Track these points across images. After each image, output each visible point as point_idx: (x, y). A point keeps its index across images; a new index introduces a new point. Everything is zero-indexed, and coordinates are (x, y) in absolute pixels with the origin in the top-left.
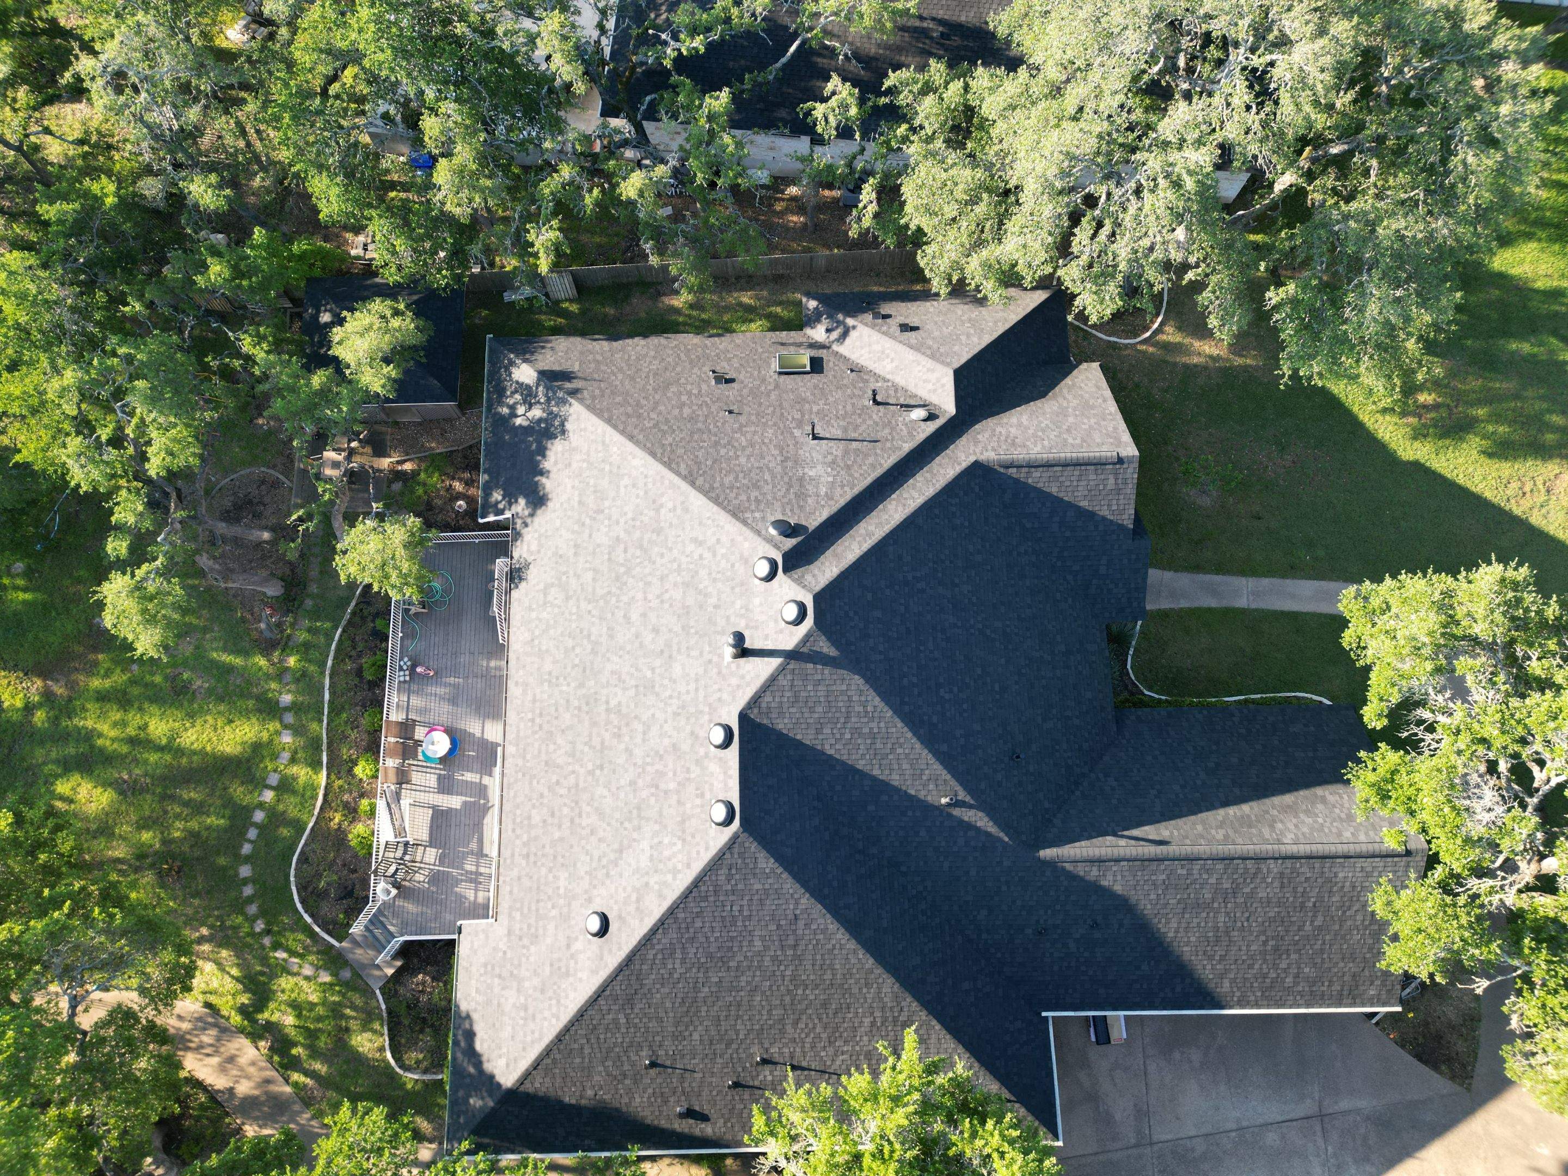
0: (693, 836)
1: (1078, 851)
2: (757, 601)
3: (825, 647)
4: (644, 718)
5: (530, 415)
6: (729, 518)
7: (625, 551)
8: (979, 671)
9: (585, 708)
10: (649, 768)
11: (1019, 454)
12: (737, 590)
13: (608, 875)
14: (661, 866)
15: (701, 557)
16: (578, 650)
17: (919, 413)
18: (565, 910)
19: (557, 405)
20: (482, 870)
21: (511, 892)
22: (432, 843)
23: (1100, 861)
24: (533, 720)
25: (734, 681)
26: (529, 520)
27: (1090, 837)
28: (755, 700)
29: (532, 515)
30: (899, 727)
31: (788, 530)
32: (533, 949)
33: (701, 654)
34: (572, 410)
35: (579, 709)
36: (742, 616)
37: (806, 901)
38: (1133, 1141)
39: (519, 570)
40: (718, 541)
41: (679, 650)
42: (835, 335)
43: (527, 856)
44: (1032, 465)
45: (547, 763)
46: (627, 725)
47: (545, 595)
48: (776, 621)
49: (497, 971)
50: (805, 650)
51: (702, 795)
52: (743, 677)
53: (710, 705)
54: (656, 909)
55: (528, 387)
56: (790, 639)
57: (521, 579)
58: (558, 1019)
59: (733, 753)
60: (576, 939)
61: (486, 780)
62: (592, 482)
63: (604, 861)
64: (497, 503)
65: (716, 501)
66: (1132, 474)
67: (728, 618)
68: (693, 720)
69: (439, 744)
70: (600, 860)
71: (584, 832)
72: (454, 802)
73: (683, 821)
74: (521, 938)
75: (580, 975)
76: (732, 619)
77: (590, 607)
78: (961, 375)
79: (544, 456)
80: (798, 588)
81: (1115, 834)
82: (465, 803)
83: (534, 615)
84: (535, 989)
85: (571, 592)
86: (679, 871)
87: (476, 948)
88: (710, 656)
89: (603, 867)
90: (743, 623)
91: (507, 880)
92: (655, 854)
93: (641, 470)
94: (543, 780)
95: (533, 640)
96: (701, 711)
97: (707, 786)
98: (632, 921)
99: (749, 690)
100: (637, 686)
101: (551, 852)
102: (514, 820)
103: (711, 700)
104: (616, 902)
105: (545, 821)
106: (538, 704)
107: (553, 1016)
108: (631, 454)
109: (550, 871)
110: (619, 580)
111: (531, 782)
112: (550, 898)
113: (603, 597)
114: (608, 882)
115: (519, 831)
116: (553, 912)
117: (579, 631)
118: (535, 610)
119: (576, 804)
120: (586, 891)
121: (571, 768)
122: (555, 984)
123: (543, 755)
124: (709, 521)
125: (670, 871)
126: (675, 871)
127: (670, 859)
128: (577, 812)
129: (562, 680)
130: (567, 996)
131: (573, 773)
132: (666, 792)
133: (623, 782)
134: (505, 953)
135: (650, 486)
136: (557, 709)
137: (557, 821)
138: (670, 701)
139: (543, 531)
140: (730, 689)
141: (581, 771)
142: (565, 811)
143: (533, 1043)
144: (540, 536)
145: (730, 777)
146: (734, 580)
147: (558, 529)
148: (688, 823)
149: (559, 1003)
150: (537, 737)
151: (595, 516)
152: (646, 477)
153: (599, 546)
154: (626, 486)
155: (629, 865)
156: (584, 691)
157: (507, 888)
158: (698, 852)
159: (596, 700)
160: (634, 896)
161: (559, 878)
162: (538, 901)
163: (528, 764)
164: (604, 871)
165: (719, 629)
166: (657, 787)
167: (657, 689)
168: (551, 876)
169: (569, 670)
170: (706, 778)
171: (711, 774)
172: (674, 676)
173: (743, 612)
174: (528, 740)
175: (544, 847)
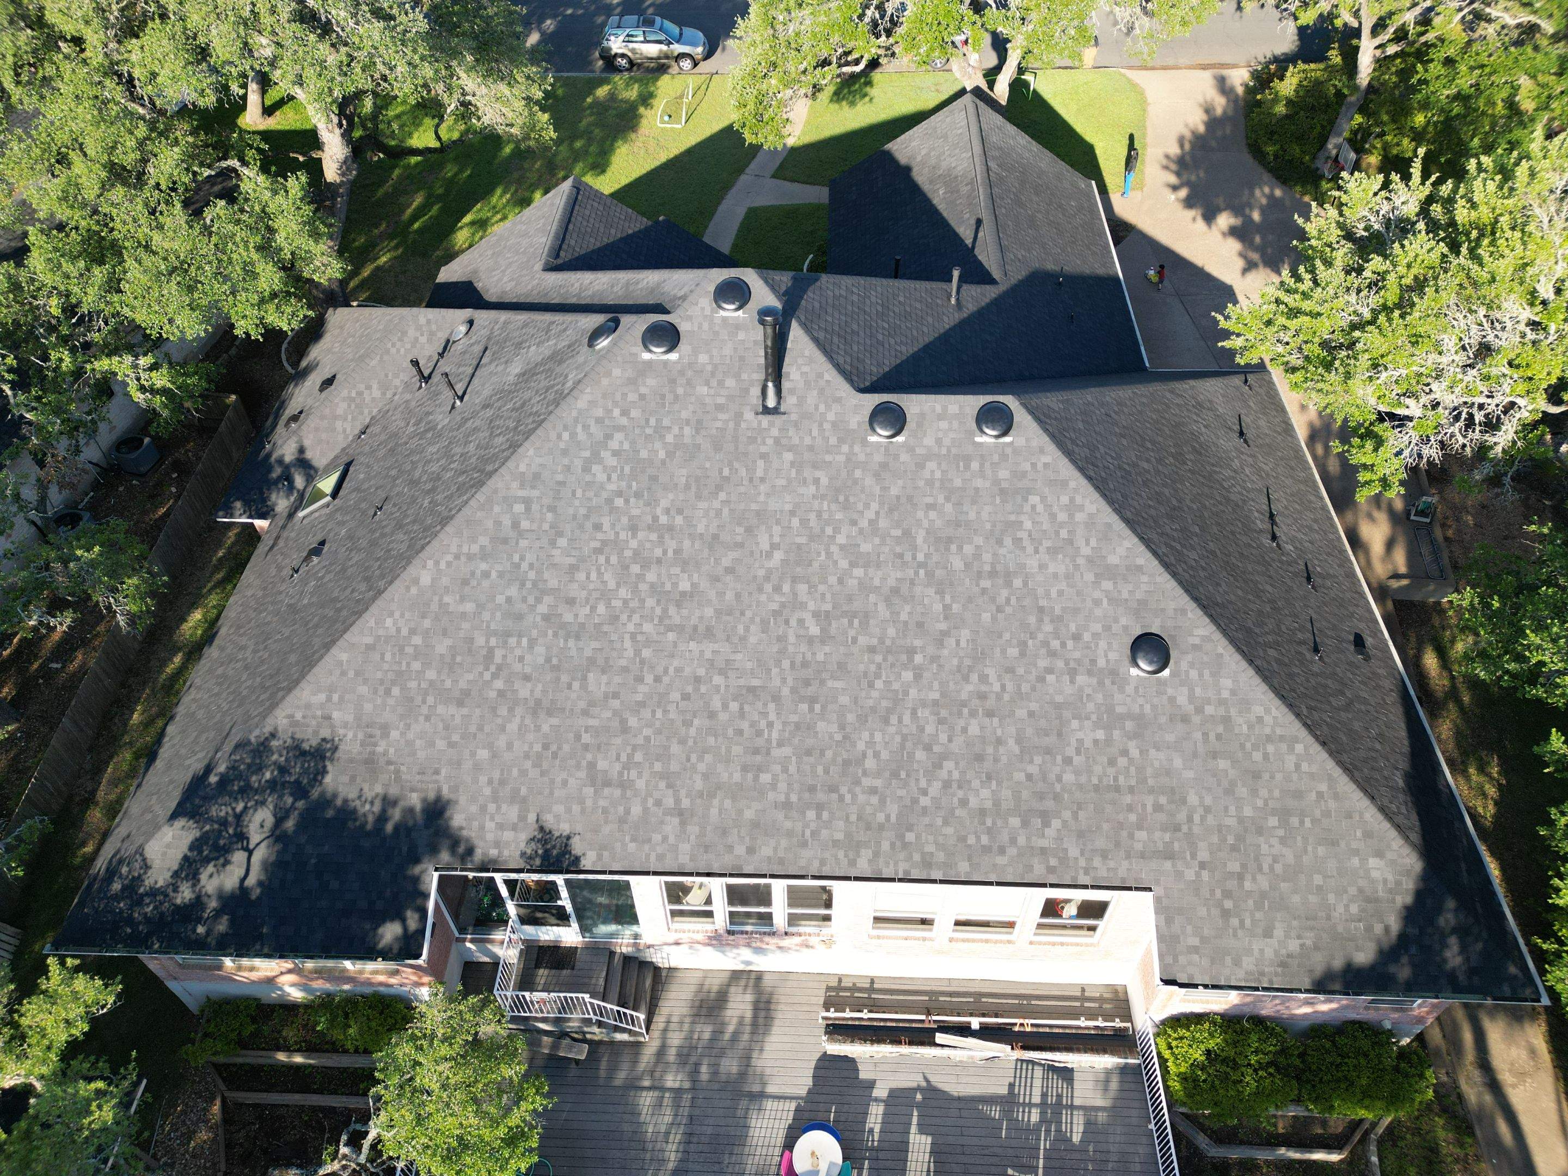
0: (1024, 474)
2: (703, 358)
10: (920, 557)
14: (1064, 534)
19: (262, 768)
25: (812, 398)
34: (285, 729)
41: (752, 498)
51: (968, 458)
53: (841, 441)
59: (909, 401)
63: (1055, 644)
65: (533, 430)
67: (720, 408)
70: (1052, 654)
85: (615, 724)
86: (1072, 500)
87: (1195, 941)
88: (770, 441)
89: (1063, 645)
90: (730, 382)
91: (1082, 863)
92: (1047, 543)
93: (443, 565)
94: (923, 784)
95: (681, 813)
96: (848, 460)
97: (954, 451)
98: (1144, 587)
99: (827, 377)
100: (794, 580)
101: (1038, 760)
102: (986, 850)
103: (833, 441)
104: (1116, 620)
105: (989, 777)
106: (794, 798)
107: (1291, 749)
108: (408, 588)
109: (1068, 761)
110: (617, 618)
111: (925, 810)
112: (1112, 762)
113: (637, 652)
114: (1087, 637)
115: (1005, 837)
116: (1134, 753)
117: (683, 704)
118: (627, 812)
119: (964, 704)
120: (1101, 683)
121: (907, 719)
122: (1242, 746)
123: (878, 783)
124: (566, 436)
125: (1071, 516)
126: (1072, 508)
127: (1053, 516)
128: (975, 702)
129: (760, 742)
130: (1260, 720)
131: (914, 712)
132: (958, 525)
133: (938, 607)
134: (1202, 865)
135: (475, 548)
136: (809, 753)
137: (990, 750)
138: (825, 516)
139: (487, 791)
140: (822, 408)
141: (913, 692)
142: (974, 729)
143: (1336, 796)
144: (495, 798)
145: (945, 408)
146: (663, 397)
147: (494, 756)
148: (1004, 485)
149: (1269, 739)
150: (848, 798)
151: (493, 668)
152: (457, 557)
153: (548, 660)
154: (462, 599)
155: (1061, 593)
156: (786, 691)
157: (1097, 862)
158: (1046, 465)
159: (805, 664)
160: (1107, 585)
161: (1080, 741)
162: (1117, 789)
163: (893, 819)
164: (1070, 644)
165: (731, 425)
166: (950, 540)
167: (802, 540)
168: (1077, 760)
169: (745, 725)
170: (944, 451)
171: (939, 441)
172: (788, 507)
173: (714, 383)
174: (853, 818)
175: (1029, 777)
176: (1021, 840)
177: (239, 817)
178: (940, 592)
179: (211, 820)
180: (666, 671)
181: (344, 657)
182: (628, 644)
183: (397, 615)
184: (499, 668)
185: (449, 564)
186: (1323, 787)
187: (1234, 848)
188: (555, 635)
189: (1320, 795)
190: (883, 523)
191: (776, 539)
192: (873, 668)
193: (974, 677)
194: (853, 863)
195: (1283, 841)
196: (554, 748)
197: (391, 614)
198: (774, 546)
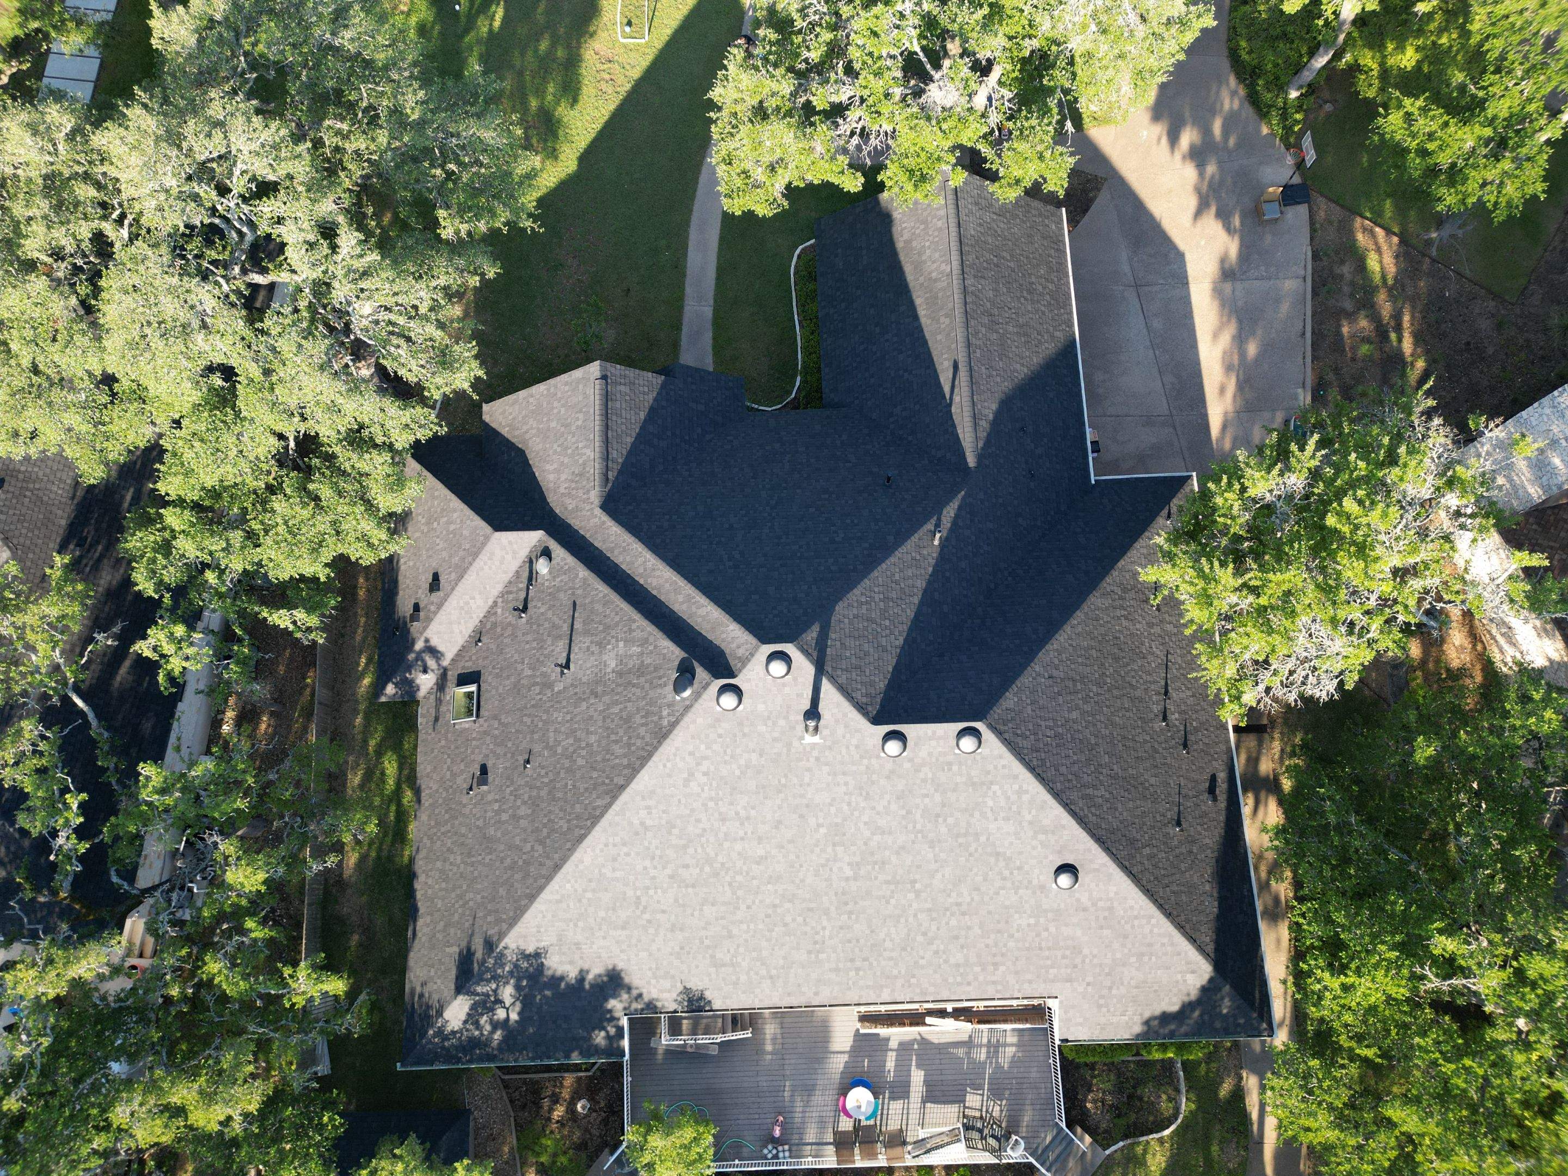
0: (988, 773)
1: (967, 435)
2: (761, 707)
3: (812, 634)
4: (867, 833)
5: (508, 1001)
6: (668, 741)
7: (687, 866)
8: (812, 510)
9: (849, 907)
10: (919, 826)
11: (594, 468)
12: (746, 730)
13: (1019, 868)
14: (1014, 808)
15: (705, 774)
16: (788, 919)
17: (542, 567)
18: (1050, 915)
19: (502, 966)
20: (985, 1041)
21: (1030, 982)
22: (960, 1100)
23: (975, 419)
24: (858, 970)
25: (840, 731)
26: (635, 992)
27: (954, 426)
28: (861, 708)
29: (629, 989)
30: (879, 574)
31: (685, 676)
32: (1086, 951)
33: (809, 770)
34: (513, 946)
35: (850, 913)
36: (774, 724)
38: (1171, 430)
39: (690, 1001)
40: (691, 754)
41: (802, 796)
42: (431, 663)
43: (996, 965)
44: (606, 457)
45: (904, 949)
46: (872, 854)
47: (724, 965)
48: (784, 685)
49: (1105, 992)
50: (815, 654)
51: (950, 764)
52: (837, 721)
53: (862, 757)
54: (1056, 812)
55: (473, 1007)
56: (804, 667)
57: (701, 998)
58: (1152, 917)
59: (910, 730)
60: (1078, 900)
61: (893, 1044)
62: (602, 914)
63: (1007, 873)
64: (608, 1037)
65: (645, 760)
66: (617, 370)
67: (775, 740)
68: (875, 777)
69: (859, 1098)
70: (1004, 879)
71: (976, 898)
72: (917, 1077)
73: (974, 784)
74: (1075, 966)
75: (1112, 895)
76: (776, 735)
77: (743, 907)
78: (500, 525)
79: (562, 978)
80: (754, 661)
81: (950, 405)
82: (919, 1066)
83: (743, 978)
84: (1123, 945)
85: (725, 933)
86: (1021, 787)
87: (1081, 1020)
88: (812, 760)
89: (1011, 873)
90: (782, 722)
91: (1017, 987)
92: (1002, 814)
93: (598, 851)
94: (921, 953)
95: (771, 977)
96: (867, 768)
97: (941, 759)
98: (1065, 838)
99: (850, 715)
100: (834, 845)
101: (993, 936)
102: (959, 984)
103: (857, 757)
104: (1046, 857)
105: (962, 947)
106: (841, 965)
107: (1149, 922)
108: (577, 866)
109: (1012, 936)
110: (718, 874)
111: (922, 967)
112: (1038, 935)
113: (734, 893)
114: (1026, 868)
115: (970, 978)
116: (1052, 929)
117: (767, 920)
118: (738, 979)
119: (947, 909)
120: (1034, 893)
121: (911, 919)
122: (1119, 922)
123: (894, 954)
124: (669, 765)
125: (1020, 798)
126: (1020, 792)
127: (1008, 798)
128: (955, 908)
129: (817, 938)
130: (1132, 908)
131: (915, 915)
132: (944, 805)
133: (931, 856)
134: (1088, 984)
135: (617, 839)
136: (849, 941)
137: (963, 933)
138: (853, 804)
139: (649, 974)
140: (848, 736)
141: (915, 905)
142: (953, 922)
143: (1172, 944)
144: (655, 977)
145: (934, 733)
146: (735, 736)
147: (650, 955)
148: (975, 780)
149: (1136, 917)
150: (875, 963)
151: (641, 908)
152: (606, 845)
153: (676, 900)
154: (614, 870)
155: (1011, 843)
156: (833, 909)
157: (1026, 986)
158: (1004, 767)
159: (844, 894)
160: (1042, 837)
161: (1019, 925)
162: (1041, 949)
163: (903, 972)
164: (1015, 872)
165: (785, 750)
166: (938, 816)
167: (839, 820)
168: (1016, 935)
169: (808, 929)
170: (934, 760)
171: (930, 754)
172: (828, 800)
173: (770, 723)
174: (878, 973)
175: (987, 946)
176: (981, 978)
177: (495, 991)
178: (932, 847)
179: (478, 994)
180: (754, 902)
181: (543, 908)
182: (727, 888)
183: (573, 881)
184: (645, 908)
185: (602, 851)
186: (1165, 940)
187: (1108, 974)
188: (679, 887)
189: (1163, 945)
190: (894, 807)
191: (821, 821)
192: (888, 893)
193: (954, 894)
194: (879, 996)
195: (1137, 969)
196: (687, 949)
197: (569, 882)
198: (819, 826)
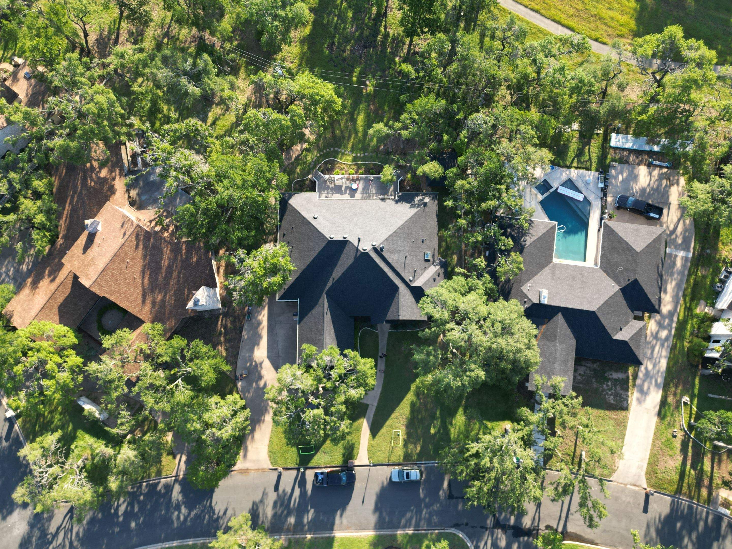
0: (329, 232)
1: (325, 299)
2: (368, 243)
3: (359, 254)
4: (351, 224)
5: (417, 201)
6: (385, 239)
7: (383, 221)
8: (357, 286)
10: (341, 225)
11: (401, 296)
12: (371, 240)
13: (324, 219)
14: (324, 227)
15: (379, 234)
16: (366, 212)
17: (411, 278)
18: (319, 211)
19: (417, 206)
20: (329, 194)
21: (322, 202)
22: (335, 185)
28: (351, 243)
29: (395, 201)
30: (346, 268)
31: (382, 249)
32: (312, 206)
33: (360, 234)
34: (416, 209)
35: (354, 213)
37: (318, 252)
39: (384, 201)
40: (381, 237)
41: (362, 230)
43: (329, 204)
44: (398, 299)
45: (345, 207)
46: (350, 221)
47: (378, 206)
48: (364, 246)
49: (309, 200)
50: (358, 250)
51: (335, 234)
52: (355, 240)
53: (351, 235)
54: (317, 227)
55: (423, 200)
56: (360, 248)
57: (382, 201)
58: (300, 211)
59: (342, 239)
60: (313, 213)
62: (399, 214)
63: (326, 218)
64: (400, 194)
65: (389, 236)
68: (349, 232)
71: (332, 214)
72: (343, 189)
73: (331, 231)
74: (314, 203)
75: (307, 214)
76: (366, 238)
77: (374, 214)
78: (420, 288)
79: (406, 203)
80: (369, 250)
81: (328, 307)
82: (342, 191)
83: (374, 203)
84: (306, 206)
85: (377, 211)
87: (312, 195)
90: (365, 240)
92: (326, 226)
95: (369, 204)
98: (315, 223)
100: (357, 223)
104: (319, 220)
108: (403, 221)
109: (325, 209)
110: (378, 219)
112: (321, 209)
117: (369, 212)
118: (376, 204)
120: (321, 215)
122: (305, 209)
124: (385, 235)
126: (323, 229)
127: (325, 229)
128: (336, 213)
131: (343, 212)
132: (337, 228)
133: (340, 221)
134: (312, 201)
135: (395, 225)
136: (355, 208)
138: (353, 229)
140: (353, 238)
141: (343, 214)
142: (336, 211)
143: (295, 205)
144: (390, 205)
145: (338, 238)
146: (373, 239)
147: (391, 208)
149: (303, 211)
150: (350, 205)
154: (396, 221)
155: (325, 222)
156: (358, 213)
158: (326, 233)
159: (355, 216)
160: (319, 223)
161: (324, 211)
162: (321, 207)
163: (345, 204)
166: (338, 226)
167: (356, 226)
169: (362, 211)
170: (338, 235)
172: (357, 229)
173: (367, 240)
177: (419, 202)
179: (422, 202)
180: (372, 215)
181: (410, 215)
182: (376, 217)
184: (391, 215)
185: (398, 223)
188: (385, 218)
190: (346, 228)
191: (359, 226)
192: (347, 216)
193: (336, 215)
196: (384, 209)
197: (404, 219)
